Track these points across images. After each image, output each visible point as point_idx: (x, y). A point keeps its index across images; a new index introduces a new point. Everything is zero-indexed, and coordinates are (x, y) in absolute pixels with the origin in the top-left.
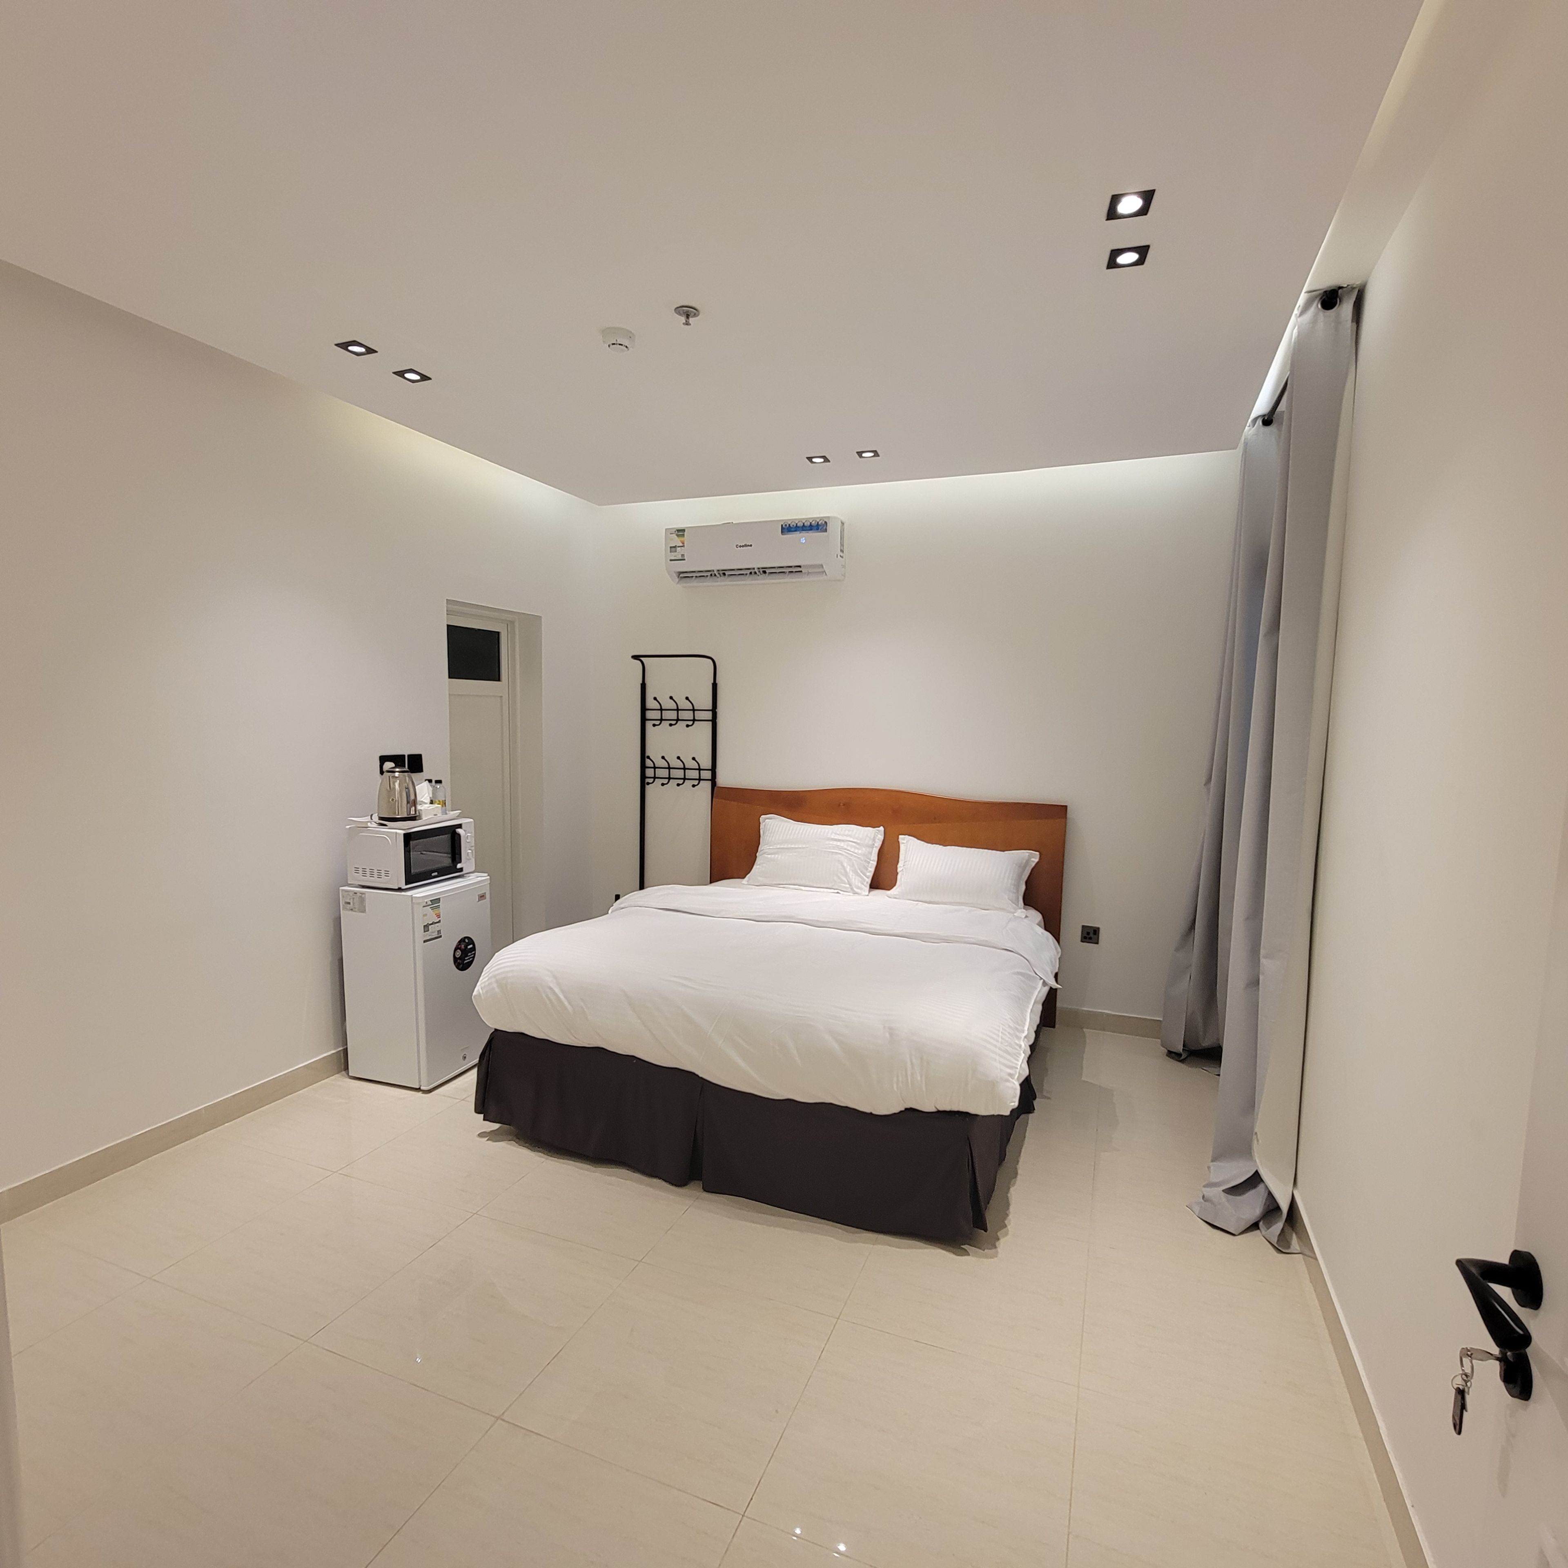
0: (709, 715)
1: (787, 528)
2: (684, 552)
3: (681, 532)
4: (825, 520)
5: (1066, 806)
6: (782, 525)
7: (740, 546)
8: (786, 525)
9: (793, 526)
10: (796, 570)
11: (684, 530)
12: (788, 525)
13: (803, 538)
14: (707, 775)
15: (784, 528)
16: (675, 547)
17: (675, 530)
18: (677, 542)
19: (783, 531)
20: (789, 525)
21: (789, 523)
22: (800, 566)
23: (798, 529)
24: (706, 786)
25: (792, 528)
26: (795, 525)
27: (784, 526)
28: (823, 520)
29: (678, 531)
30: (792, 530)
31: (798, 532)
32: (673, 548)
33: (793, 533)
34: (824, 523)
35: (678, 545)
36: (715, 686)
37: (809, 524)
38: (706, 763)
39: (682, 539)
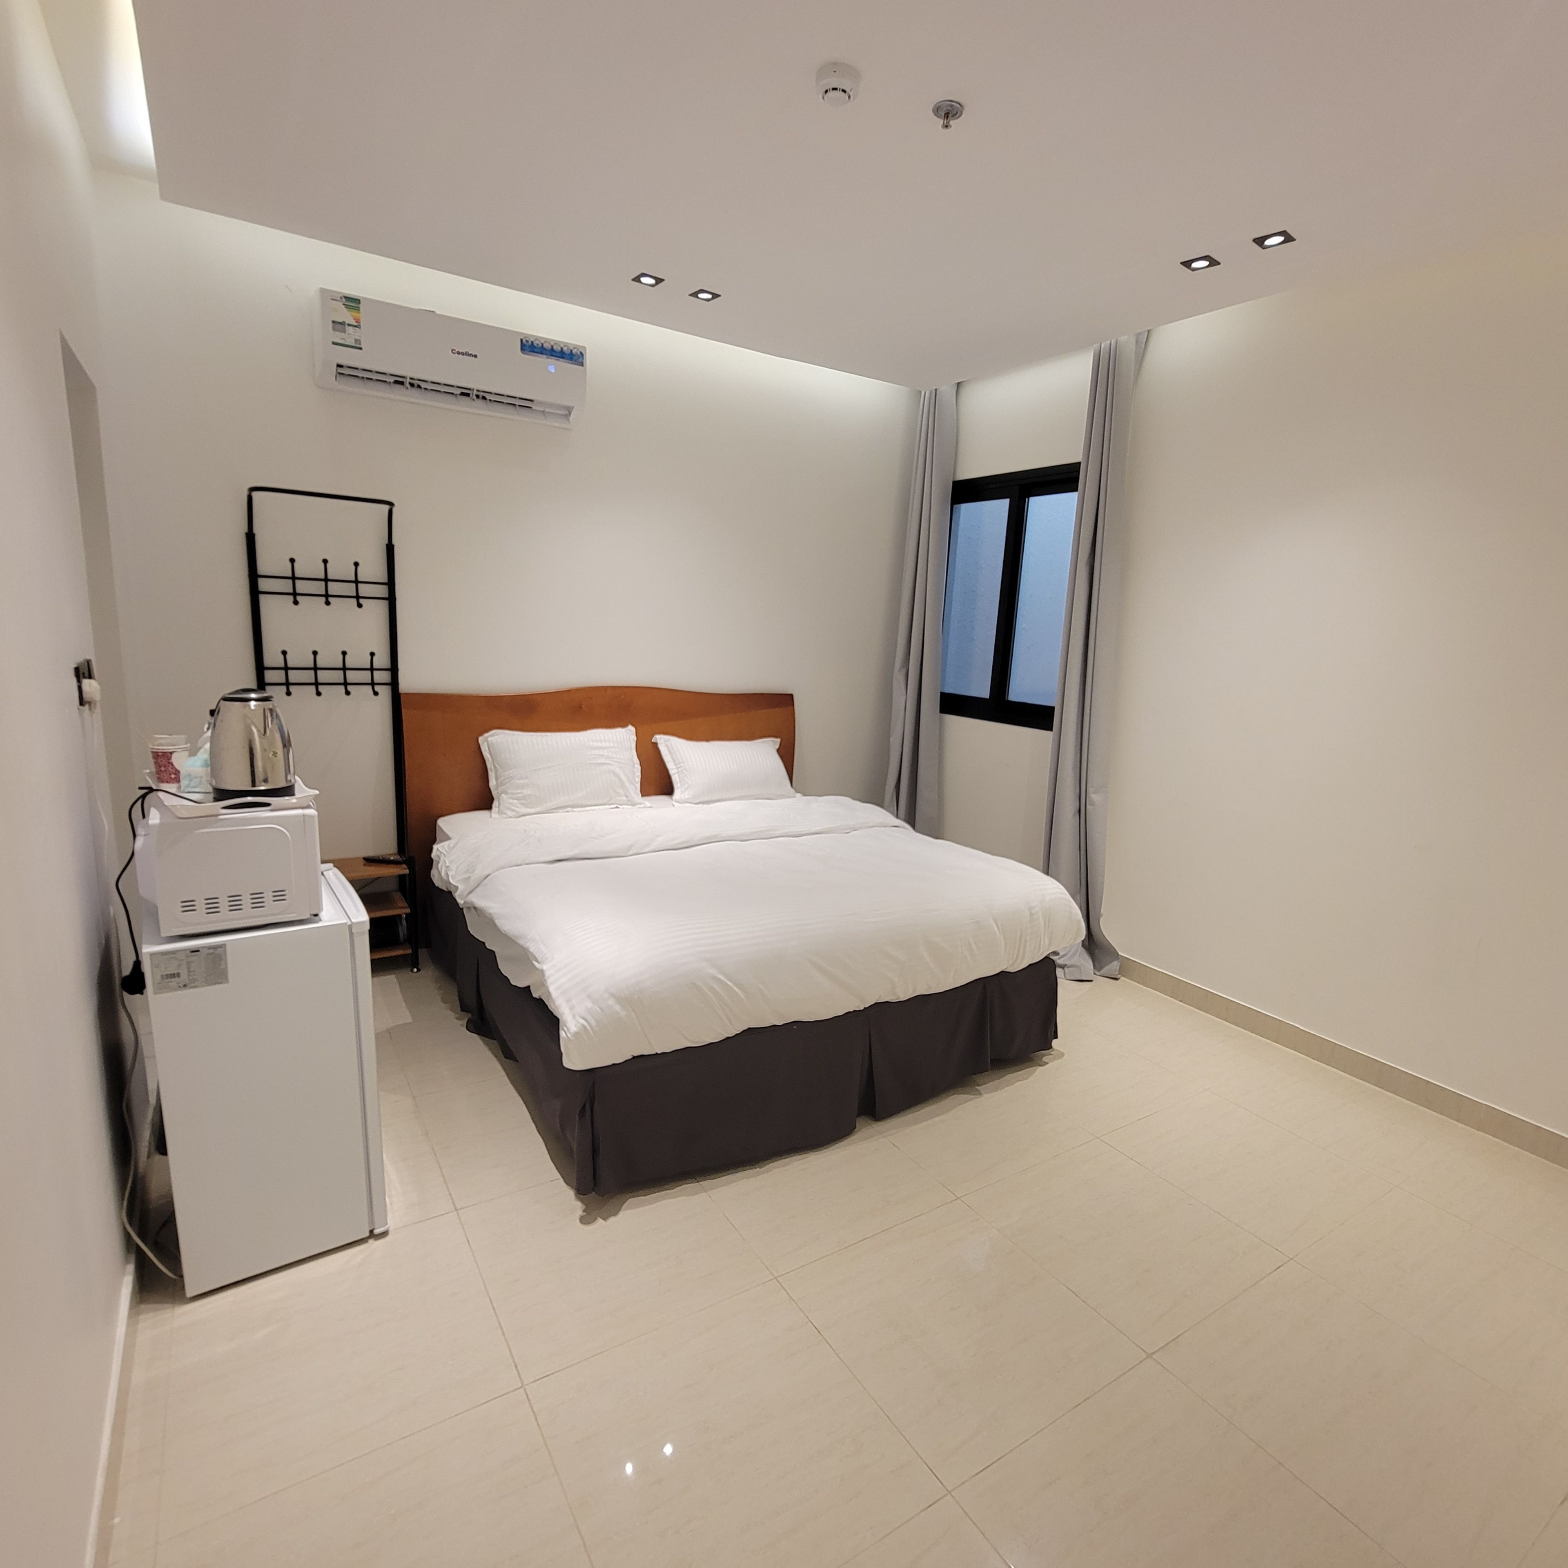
0: (383, 591)
1: (529, 347)
2: (360, 336)
3: (352, 303)
4: (581, 350)
5: (792, 696)
6: (522, 340)
7: (459, 353)
8: (527, 341)
9: (537, 345)
10: (523, 404)
11: (357, 301)
12: (530, 342)
13: (552, 365)
14: (382, 677)
15: (525, 345)
16: (343, 323)
17: (341, 295)
18: (347, 316)
19: (523, 348)
20: (532, 342)
21: (532, 340)
22: (532, 401)
23: (544, 351)
24: (385, 693)
25: (536, 347)
26: (540, 345)
27: (524, 341)
28: (578, 350)
29: (348, 298)
30: (536, 350)
31: (545, 356)
32: (338, 325)
33: (536, 354)
34: (579, 353)
35: (347, 322)
36: (390, 549)
37: (559, 349)
38: (382, 660)
39: (356, 314)
